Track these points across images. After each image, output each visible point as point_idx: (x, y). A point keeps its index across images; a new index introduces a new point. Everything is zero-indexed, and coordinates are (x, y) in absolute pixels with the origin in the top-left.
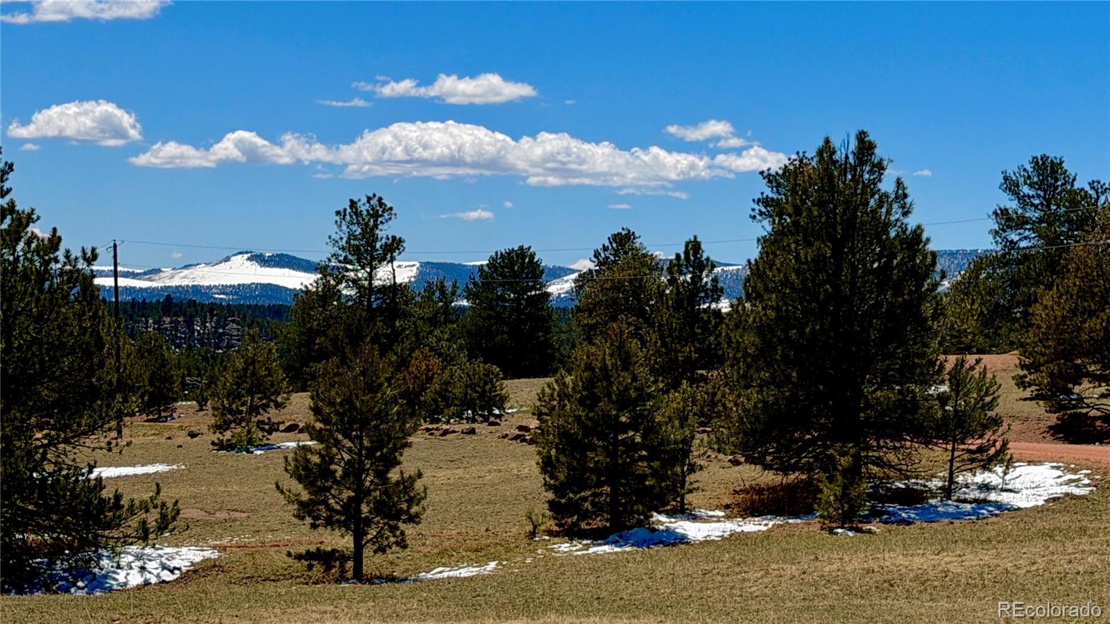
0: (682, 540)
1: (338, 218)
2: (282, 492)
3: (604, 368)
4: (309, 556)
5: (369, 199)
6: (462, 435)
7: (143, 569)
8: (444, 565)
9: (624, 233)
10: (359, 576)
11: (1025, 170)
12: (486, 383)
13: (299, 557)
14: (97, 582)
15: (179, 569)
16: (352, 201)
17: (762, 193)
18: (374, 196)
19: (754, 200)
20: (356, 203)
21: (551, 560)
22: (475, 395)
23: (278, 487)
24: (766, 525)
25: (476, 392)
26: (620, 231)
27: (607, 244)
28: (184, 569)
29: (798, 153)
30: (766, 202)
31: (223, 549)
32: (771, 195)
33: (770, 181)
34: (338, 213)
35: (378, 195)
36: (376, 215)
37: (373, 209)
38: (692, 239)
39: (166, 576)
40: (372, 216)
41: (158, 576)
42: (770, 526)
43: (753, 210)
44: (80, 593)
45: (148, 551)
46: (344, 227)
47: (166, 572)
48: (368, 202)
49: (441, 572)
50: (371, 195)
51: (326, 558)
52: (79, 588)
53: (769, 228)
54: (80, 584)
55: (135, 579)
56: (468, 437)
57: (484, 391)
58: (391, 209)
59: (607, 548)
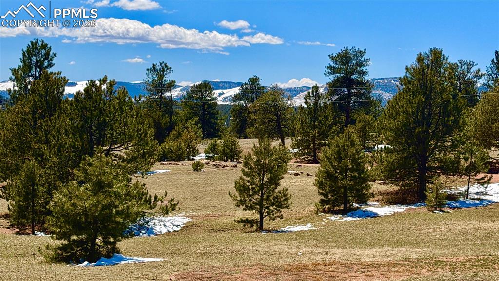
0: (375, 215)
1: (147, 72)
2: (232, 196)
5: (161, 64)
7: (165, 225)
10: (261, 228)
14: (150, 231)
15: (179, 226)
16: (153, 65)
18: (163, 62)
19: (326, 67)
20: (155, 65)
23: (229, 194)
24: (403, 209)
26: (253, 77)
27: (247, 82)
28: (182, 226)
30: (330, 68)
31: (192, 218)
32: (333, 65)
33: (332, 59)
34: (148, 70)
35: (165, 62)
36: (164, 71)
37: (163, 68)
38: (315, 85)
39: (176, 229)
40: (162, 71)
41: (172, 228)
42: (405, 209)
44: (145, 235)
45: (163, 218)
46: (150, 76)
47: (175, 227)
48: (161, 65)
50: (162, 62)
52: (143, 233)
54: (143, 232)
55: (164, 230)
58: (170, 68)
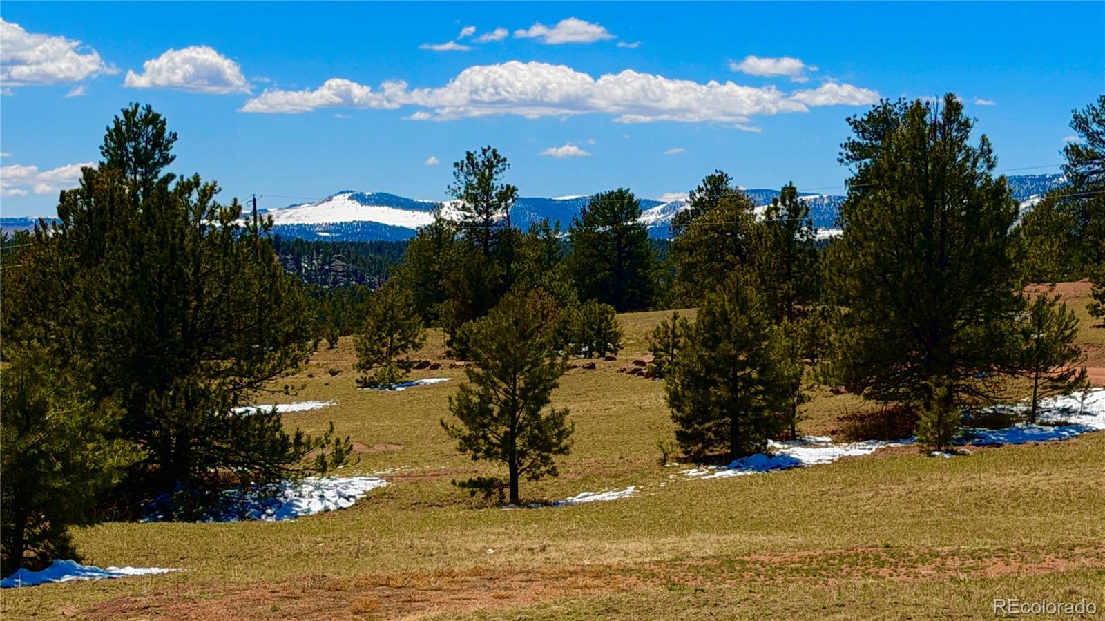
0: (796, 464)
1: (456, 169)
2: (446, 428)
3: (724, 313)
4: (472, 484)
5: (484, 151)
6: (584, 370)
7: (322, 497)
8: (588, 490)
9: (717, 175)
10: (515, 500)
11: (1093, 108)
12: (601, 321)
13: (463, 485)
14: (285, 509)
15: (354, 497)
16: (469, 154)
17: (849, 138)
18: (489, 148)
19: (841, 145)
20: (472, 155)
21: (682, 484)
22: (592, 332)
23: (442, 424)
24: (870, 449)
25: (593, 329)
26: (714, 173)
27: (702, 185)
28: (358, 497)
29: (881, 100)
30: (853, 146)
31: (389, 479)
32: (857, 140)
33: (856, 127)
34: (456, 164)
35: (492, 147)
36: (491, 166)
37: (488, 161)
38: (788, 185)
39: (344, 503)
40: (487, 167)
41: (336, 503)
42: (874, 450)
43: (841, 154)
44: (270, 520)
45: (324, 481)
46: (462, 178)
47: (342, 499)
48: (484, 154)
49: (586, 496)
50: (486, 147)
51: (486, 485)
52: (269, 515)
53: (856, 171)
54: (269, 511)
55: (317, 507)
56: (589, 372)
57: (600, 329)
58: (505, 160)
59: (731, 473)
